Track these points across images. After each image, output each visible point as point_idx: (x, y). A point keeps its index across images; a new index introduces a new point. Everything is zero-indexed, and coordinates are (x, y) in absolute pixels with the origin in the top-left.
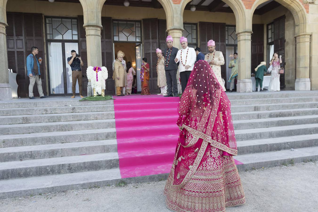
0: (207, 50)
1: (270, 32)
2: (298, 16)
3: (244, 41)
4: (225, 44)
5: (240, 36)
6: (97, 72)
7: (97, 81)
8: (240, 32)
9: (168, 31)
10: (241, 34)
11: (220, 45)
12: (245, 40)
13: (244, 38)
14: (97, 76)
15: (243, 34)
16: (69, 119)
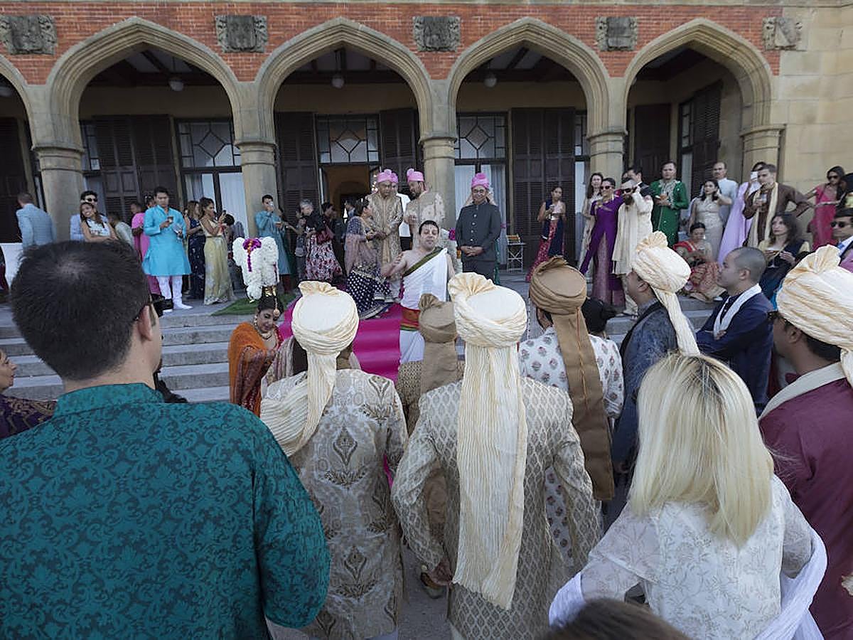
0: (529, 175)
1: (686, 121)
2: (750, 84)
3: (605, 155)
4: (572, 157)
5: (595, 143)
6: (249, 252)
7: (250, 271)
8: (594, 133)
9: (423, 142)
10: (597, 139)
11: (560, 161)
12: (607, 153)
13: (605, 149)
14: (249, 260)
15: (602, 138)
16: (178, 362)
